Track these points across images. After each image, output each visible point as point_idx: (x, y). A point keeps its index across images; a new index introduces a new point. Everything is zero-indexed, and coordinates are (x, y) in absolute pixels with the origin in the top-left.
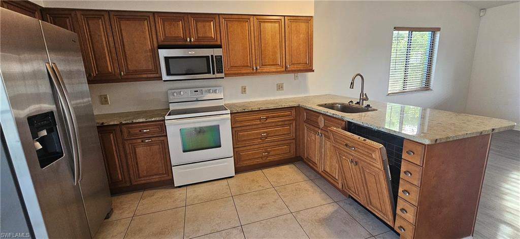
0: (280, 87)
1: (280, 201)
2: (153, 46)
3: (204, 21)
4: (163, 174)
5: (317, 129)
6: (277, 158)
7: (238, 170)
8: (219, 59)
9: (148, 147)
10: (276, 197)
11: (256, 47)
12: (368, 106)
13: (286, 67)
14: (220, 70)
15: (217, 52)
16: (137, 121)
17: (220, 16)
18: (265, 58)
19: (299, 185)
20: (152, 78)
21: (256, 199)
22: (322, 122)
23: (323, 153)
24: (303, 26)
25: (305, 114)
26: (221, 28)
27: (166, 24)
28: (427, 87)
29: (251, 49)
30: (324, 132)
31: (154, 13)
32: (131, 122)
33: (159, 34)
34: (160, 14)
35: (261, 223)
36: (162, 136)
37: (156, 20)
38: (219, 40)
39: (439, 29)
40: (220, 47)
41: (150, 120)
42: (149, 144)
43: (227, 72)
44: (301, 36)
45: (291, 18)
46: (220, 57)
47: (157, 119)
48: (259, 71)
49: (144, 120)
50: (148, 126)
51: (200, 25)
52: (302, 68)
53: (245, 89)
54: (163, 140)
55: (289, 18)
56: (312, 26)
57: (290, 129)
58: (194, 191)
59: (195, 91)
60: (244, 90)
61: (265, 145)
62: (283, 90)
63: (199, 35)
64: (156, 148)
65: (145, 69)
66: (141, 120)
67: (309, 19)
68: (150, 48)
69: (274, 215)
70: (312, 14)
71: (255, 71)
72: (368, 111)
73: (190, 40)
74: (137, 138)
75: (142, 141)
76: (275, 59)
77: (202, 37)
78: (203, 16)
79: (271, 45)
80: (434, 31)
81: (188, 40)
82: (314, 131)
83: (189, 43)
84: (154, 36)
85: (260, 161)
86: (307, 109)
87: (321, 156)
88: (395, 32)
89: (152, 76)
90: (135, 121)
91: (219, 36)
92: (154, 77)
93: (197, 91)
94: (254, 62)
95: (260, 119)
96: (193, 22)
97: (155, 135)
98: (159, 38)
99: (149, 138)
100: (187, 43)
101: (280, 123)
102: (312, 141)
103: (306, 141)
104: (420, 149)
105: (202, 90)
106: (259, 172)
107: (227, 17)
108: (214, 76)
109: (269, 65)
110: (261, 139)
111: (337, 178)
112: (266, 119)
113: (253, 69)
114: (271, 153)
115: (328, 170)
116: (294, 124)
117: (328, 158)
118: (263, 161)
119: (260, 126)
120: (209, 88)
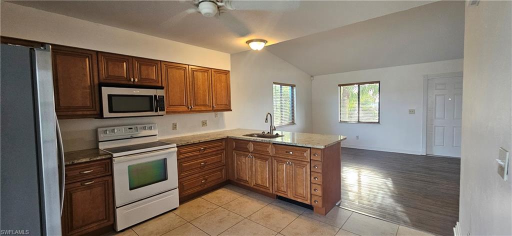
0: (204, 124)
1: (231, 213)
2: (94, 83)
3: (147, 65)
4: (103, 220)
5: (247, 153)
6: (213, 184)
7: (183, 200)
8: (162, 98)
9: (89, 191)
10: (228, 212)
11: (191, 90)
12: (277, 134)
13: (213, 107)
14: (162, 108)
15: (160, 93)
16: (80, 161)
17: (162, 63)
18: (197, 99)
19: (238, 200)
20: (88, 115)
21: (212, 218)
22: (251, 147)
23: (254, 170)
24: (224, 76)
25: (234, 143)
26: (162, 73)
27: (110, 63)
28: (293, 123)
29: (186, 92)
30: (254, 154)
31: (97, 52)
32: (71, 163)
33: (101, 72)
34: (103, 54)
35: (228, 231)
36: (108, 175)
37: (100, 59)
38: (160, 82)
39: (295, 86)
40: (162, 88)
41: (95, 159)
42: (90, 187)
43: (168, 110)
44: (223, 84)
45: (216, 70)
46: (162, 97)
47: (104, 158)
48: (192, 109)
49: (88, 160)
50: (91, 166)
51: (143, 68)
52: (224, 108)
53: (176, 125)
54: (108, 180)
55: (214, 70)
56: (229, 77)
57: (221, 157)
58: (144, 229)
59: (129, 129)
60: (175, 127)
61: (203, 173)
62: (207, 126)
63: (142, 77)
64: (98, 190)
65: (81, 105)
66: (84, 160)
67: (227, 73)
68: (89, 84)
69: (234, 223)
70: (229, 70)
71: (190, 110)
72: (278, 137)
73: (134, 80)
74: (75, 181)
75: (81, 184)
76: (205, 101)
77: (145, 79)
78: (147, 61)
79: (202, 89)
80: (293, 86)
81: (132, 79)
82: (244, 155)
83: (132, 83)
84: (96, 74)
85: (199, 189)
86: (236, 139)
87: (252, 173)
88: (274, 85)
89: (88, 113)
90: (76, 162)
91: (160, 79)
92: (91, 115)
93: (132, 128)
94: (189, 102)
95: (200, 150)
96: (137, 65)
97: (98, 176)
98: (100, 75)
99: (91, 180)
100: (130, 83)
101: (214, 153)
102: (243, 163)
103: (236, 165)
104: (320, 152)
105: (137, 127)
106: (199, 199)
107: (167, 63)
108: (156, 114)
109: (200, 105)
110: (200, 168)
111: (268, 186)
112: (204, 150)
113: (188, 108)
114: (208, 180)
115: (260, 182)
116: (224, 153)
117: (259, 173)
118: (202, 189)
119: (200, 156)
120: (144, 126)
